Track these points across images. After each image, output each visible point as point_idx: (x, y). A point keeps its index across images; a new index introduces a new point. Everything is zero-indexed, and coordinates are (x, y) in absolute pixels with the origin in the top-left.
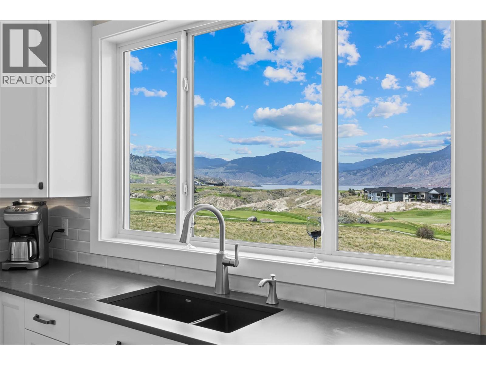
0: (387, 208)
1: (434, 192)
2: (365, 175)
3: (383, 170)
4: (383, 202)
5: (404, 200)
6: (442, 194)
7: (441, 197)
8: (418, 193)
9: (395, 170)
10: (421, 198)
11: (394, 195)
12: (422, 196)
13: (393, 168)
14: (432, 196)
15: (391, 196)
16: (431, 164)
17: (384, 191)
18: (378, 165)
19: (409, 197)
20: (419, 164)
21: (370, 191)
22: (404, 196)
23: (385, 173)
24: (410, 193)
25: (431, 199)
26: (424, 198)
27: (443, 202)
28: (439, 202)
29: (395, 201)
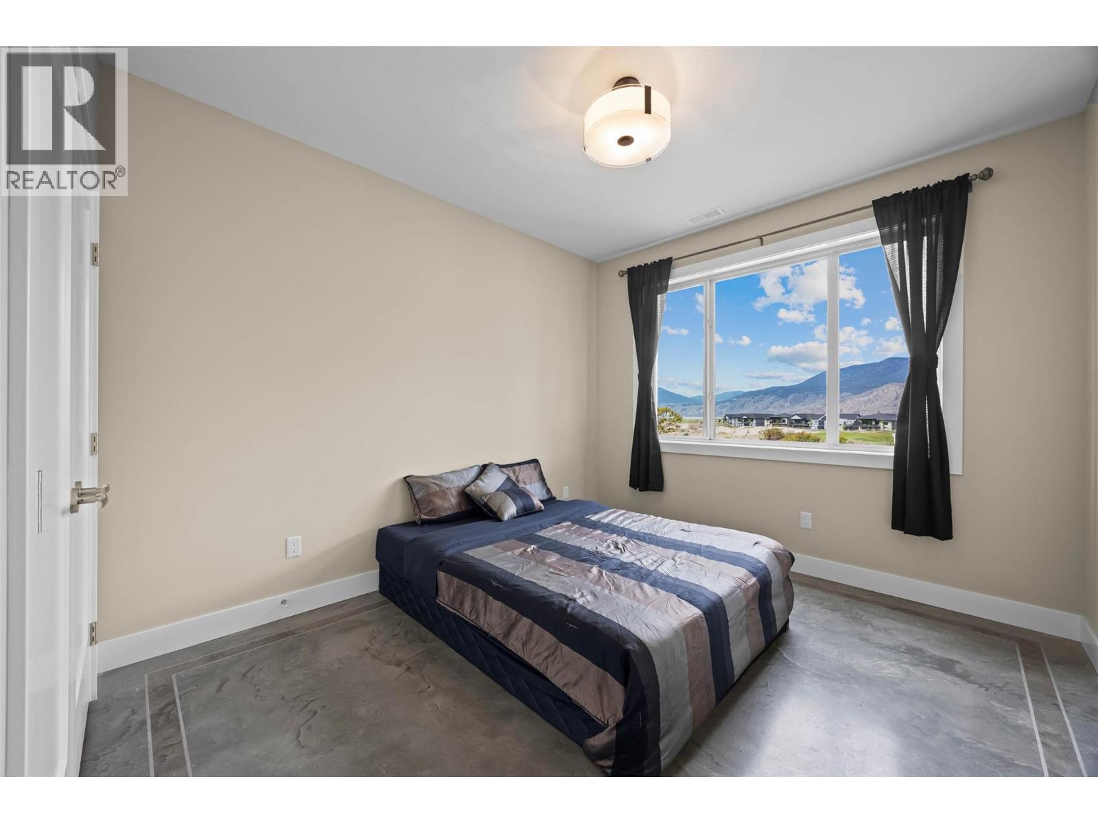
0: (748, 432)
1: (796, 417)
2: (724, 407)
3: (743, 402)
4: (744, 427)
5: (765, 425)
6: (805, 419)
7: (803, 423)
8: (779, 418)
9: (754, 402)
10: (783, 423)
11: (755, 421)
12: (784, 421)
13: (753, 401)
14: (794, 422)
15: (752, 421)
16: (791, 397)
17: (745, 417)
18: (738, 397)
19: (771, 423)
20: (779, 396)
21: (731, 417)
22: (765, 421)
23: (744, 405)
24: (771, 418)
25: (792, 423)
26: (786, 423)
27: (805, 427)
28: (801, 427)
29: (757, 425)
